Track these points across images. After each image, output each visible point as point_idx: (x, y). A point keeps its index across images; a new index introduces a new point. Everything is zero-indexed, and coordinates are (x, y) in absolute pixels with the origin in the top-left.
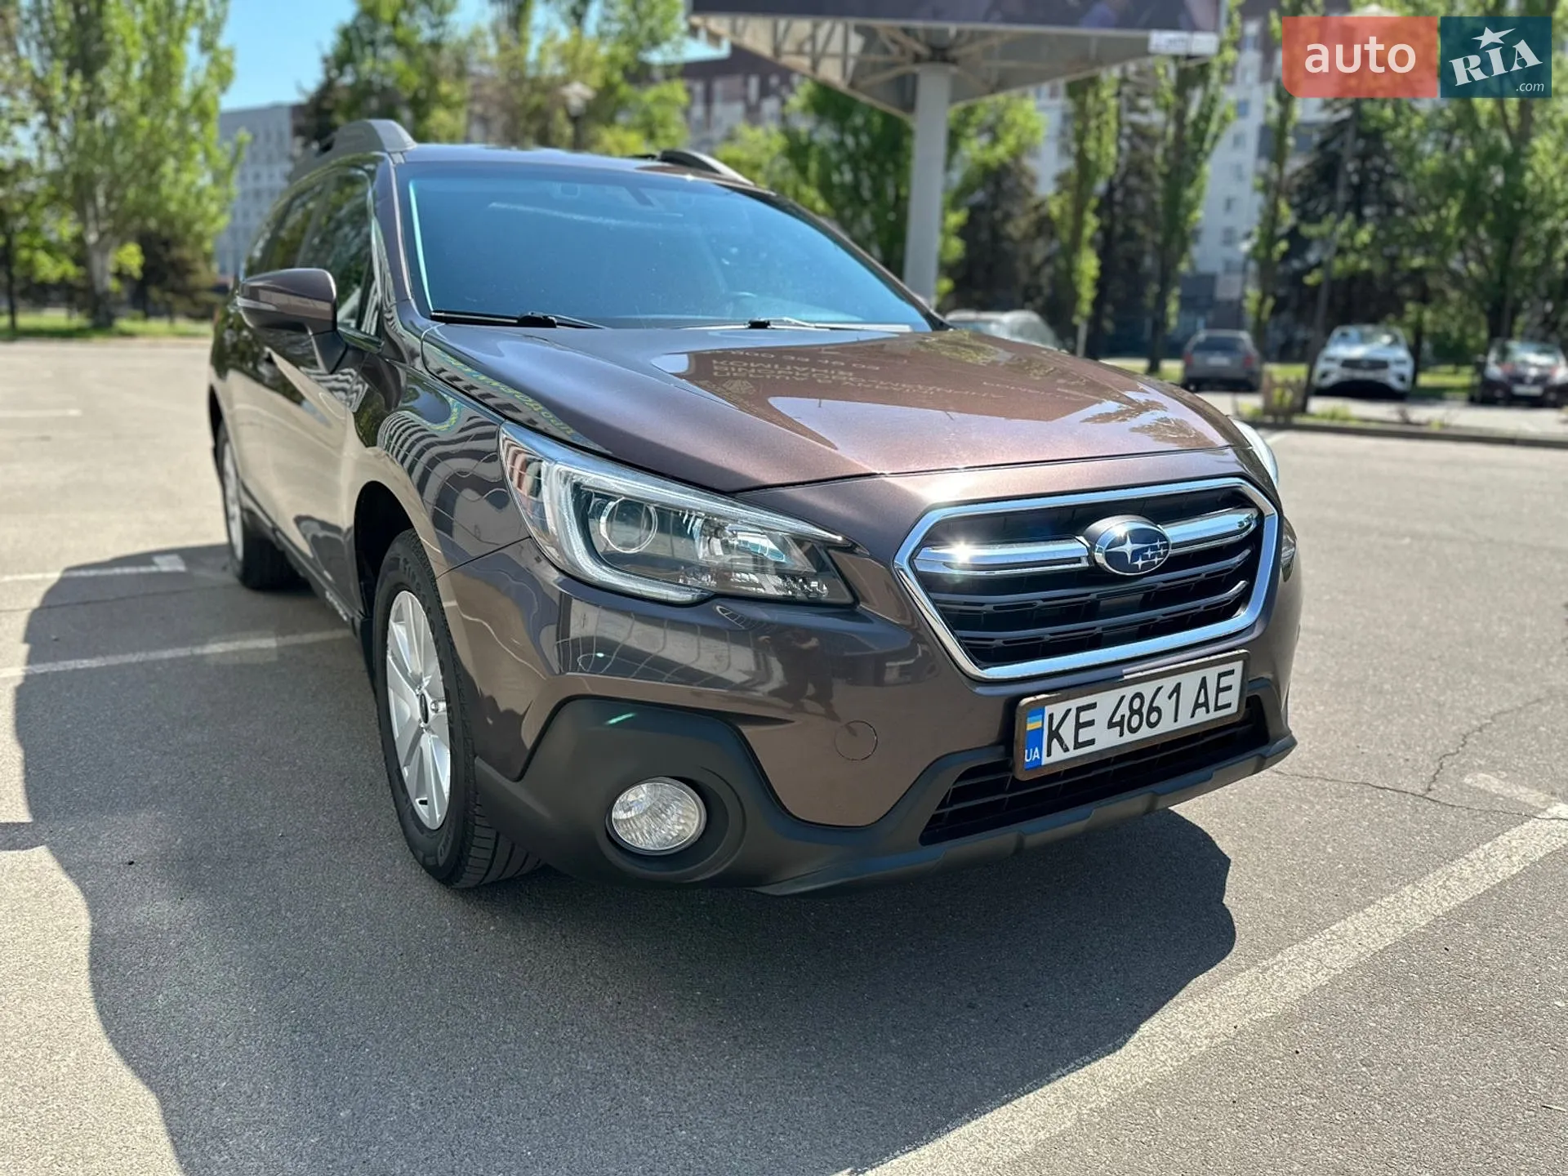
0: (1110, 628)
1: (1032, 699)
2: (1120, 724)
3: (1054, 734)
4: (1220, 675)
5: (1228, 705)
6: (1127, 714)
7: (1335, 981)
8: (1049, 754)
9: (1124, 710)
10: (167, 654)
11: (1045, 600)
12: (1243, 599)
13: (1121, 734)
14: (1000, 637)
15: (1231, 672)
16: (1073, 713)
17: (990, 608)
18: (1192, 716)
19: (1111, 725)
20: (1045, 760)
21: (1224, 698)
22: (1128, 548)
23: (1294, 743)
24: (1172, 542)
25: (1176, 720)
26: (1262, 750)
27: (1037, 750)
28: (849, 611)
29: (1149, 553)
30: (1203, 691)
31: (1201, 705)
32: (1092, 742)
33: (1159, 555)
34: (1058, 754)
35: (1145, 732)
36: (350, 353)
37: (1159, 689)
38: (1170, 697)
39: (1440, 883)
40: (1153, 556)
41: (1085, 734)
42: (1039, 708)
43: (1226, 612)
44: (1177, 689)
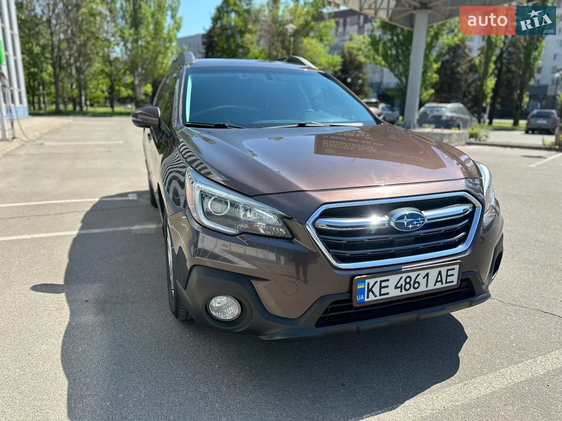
0: (397, 251)
1: (359, 277)
2: (401, 287)
3: (370, 290)
4: (448, 270)
5: (453, 282)
6: (404, 284)
7: (494, 393)
8: (368, 297)
9: (402, 282)
10: (121, 229)
11: (368, 239)
12: (462, 241)
13: (401, 291)
14: (348, 253)
15: (454, 269)
16: (378, 284)
17: (345, 242)
18: (435, 285)
19: (396, 287)
20: (366, 300)
21: (449, 279)
22: (405, 221)
24: (427, 218)
25: (427, 287)
26: (471, 299)
27: (362, 296)
28: (290, 240)
29: (415, 223)
30: (439, 276)
31: (439, 281)
32: (388, 294)
33: (420, 223)
34: (372, 298)
35: (412, 291)
36: (164, 136)
37: (419, 275)
38: (424, 278)
40: (417, 224)
41: (384, 291)
42: (363, 281)
43: (453, 245)
44: (427, 275)
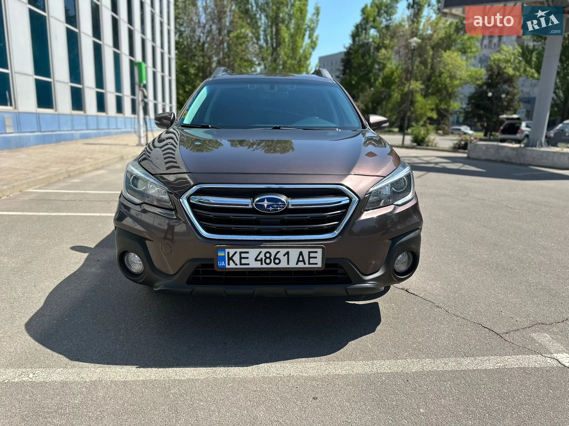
0: (261, 229)
1: (219, 246)
2: (261, 260)
3: (230, 259)
4: (310, 252)
5: (317, 264)
6: (264, 258)
8: (229, 264)
9: (262, 256)
11: (234, 216)
13: (261, 264)
15: (316, 252)
16: (238, 254)
17: (212, 216)
18: (297, 264)
19: (256, 260)
20: (227, 266)
21: (313, 261)
22: (266, 204)
26: (347, 285)
27: (223, 262)
29: (275, 206)
30: (301, 256)
31: (301, 261)
32: (248, 264)
33: (280, 207)
34: (232, 265)
35: (273, 265)
37: (278, 252)
38: (284, 255)
40: (277, 207)
41: (244, 261)
44: (288, 253)
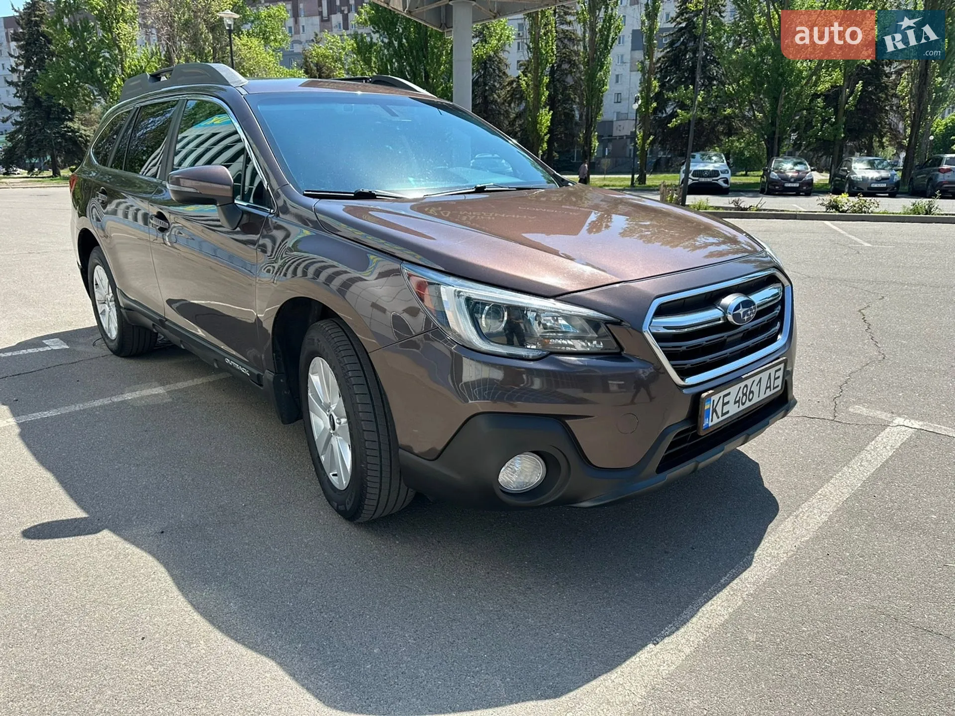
0: (732, 353)
1: (706, 393)
2: (738, 401)
3: (715, 411)
4: (775, 372)
5: (778, 386)
6: (741, 396)
7: (830, 518)
8: (712, 421)
9: (740, 394)
11: (707, 341)
12: (780, 331)
13: (739, 407)
14: (689, 363)
15: (780, 369)
16: (722, 398)
17: (684, 348)
18: (765, 393)
19: (735, 403)
20: (711, 424)
21: (776, 383)
22: (741, 311)
23: (795, 402)
25: (759, 397)
26: (786, 407)
27: (707, 419)
28: (617, 356)
29: (749, 312)
30: (769, 380)
31: (768, 388)
32: (728, 412)
33: (753, 312)
34: (715, 420)
35: (748, 404)
36: (245, 216)
37: (753, 382)
38: (757, 385)
39: (859, 464)
41: (725, 409)
42: (709, 398)
43: (773, 339)
44: (760, 381)
